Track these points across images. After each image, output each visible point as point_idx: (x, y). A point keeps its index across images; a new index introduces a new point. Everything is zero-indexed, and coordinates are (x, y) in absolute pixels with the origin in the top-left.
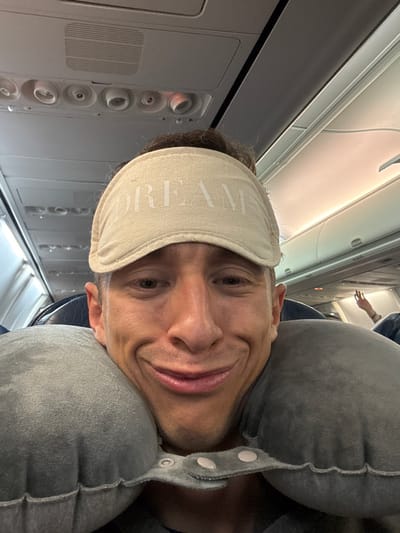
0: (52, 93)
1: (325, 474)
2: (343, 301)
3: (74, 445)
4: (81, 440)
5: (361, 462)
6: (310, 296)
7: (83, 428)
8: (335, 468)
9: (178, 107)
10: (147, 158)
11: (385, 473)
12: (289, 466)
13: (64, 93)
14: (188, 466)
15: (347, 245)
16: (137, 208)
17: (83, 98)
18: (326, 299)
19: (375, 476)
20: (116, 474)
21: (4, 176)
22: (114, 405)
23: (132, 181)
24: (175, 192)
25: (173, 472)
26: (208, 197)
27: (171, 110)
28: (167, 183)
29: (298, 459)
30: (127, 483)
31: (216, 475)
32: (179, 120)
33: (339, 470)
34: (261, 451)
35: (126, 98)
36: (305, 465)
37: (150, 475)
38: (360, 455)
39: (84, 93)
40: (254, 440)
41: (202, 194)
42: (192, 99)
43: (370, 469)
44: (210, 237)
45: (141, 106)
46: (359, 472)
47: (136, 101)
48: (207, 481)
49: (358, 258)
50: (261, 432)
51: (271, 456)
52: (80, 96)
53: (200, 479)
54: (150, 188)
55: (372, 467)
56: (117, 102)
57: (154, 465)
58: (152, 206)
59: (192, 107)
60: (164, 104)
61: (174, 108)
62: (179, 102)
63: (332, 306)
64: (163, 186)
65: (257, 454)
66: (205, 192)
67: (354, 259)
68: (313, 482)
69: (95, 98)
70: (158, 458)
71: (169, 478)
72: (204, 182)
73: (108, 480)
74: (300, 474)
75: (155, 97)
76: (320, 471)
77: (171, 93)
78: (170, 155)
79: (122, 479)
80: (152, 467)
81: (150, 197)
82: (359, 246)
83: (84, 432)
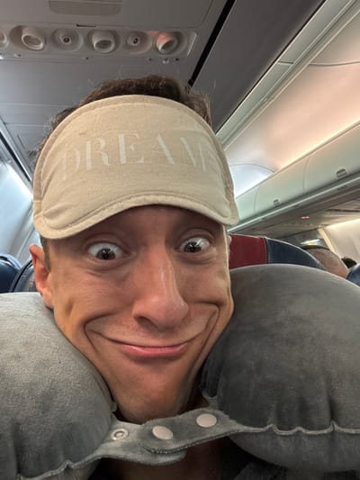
0: (40, 39)
1: (290, 436)
2: (328, 228)
3: (8, 434)
4: (16, 428)
5: (328, 420)
6: (297, 224)
7: (18, 413)
8: (300, 428)
9: (165, 47)
10: (94, 107)
11: (353, 432)
12: (251, 429)
13: (51, 38)
14: (143, 439)
15: (333, 175)
16: (89, 165)
17: (70, 42)
18: (312, 226)
19: (343, 434)
20: (61, 458)
21: (4, 123)
22: (54, 381)
23: (81, 134)
24: (132, 147)
25: (126, 447)
26: (167, 153)
27: (157, 49)
28: (121, 138)
29: (261, 422)
30: (74, 466)
31: (173, 446)
32: (166, 60)
33: (304, 431)
34: (220, 413)
35: (112, 40)
36: (268, 427)
37: (100, 453)
38: (325, 414)
39: (70, 37)
40: (213, 401)
41: (161, 150)
42: (177, 38)
43: (337, 427)
44: (174, 198)
45: (127, 46)
46: (325, 432)
47: (122, 43)
48: (163, 454)
49: (342, 188)
50: (220, 392)
51: (231, 418)
52: (66, 40)
53: (156, 453)
54: (103, 144)
55: (339, 425)
56: (104, 44)
57: (105, 438)
58: (106, 163)
59: (177, 46)
60: (150, 45)
61: (160, 48)
62: (165, 41)
63: (318, 233)
64: (118, 140)
65: (217, 416)
66: (164, 146)
67: (339, 189)
68: (277, 444)
69: (82, 42)
70: (110, 429)
71: (121, 454)
72: (162, 135)
73: (52, 466)
74: (262, 437)
75: (141, 38)
76: (284, 433)
77: (156, 32)
78: (120, 105)
79: (69, 462)
80: (103, 442)
81: (103, 153)
82: (344, 176)
83: (19, 417)
